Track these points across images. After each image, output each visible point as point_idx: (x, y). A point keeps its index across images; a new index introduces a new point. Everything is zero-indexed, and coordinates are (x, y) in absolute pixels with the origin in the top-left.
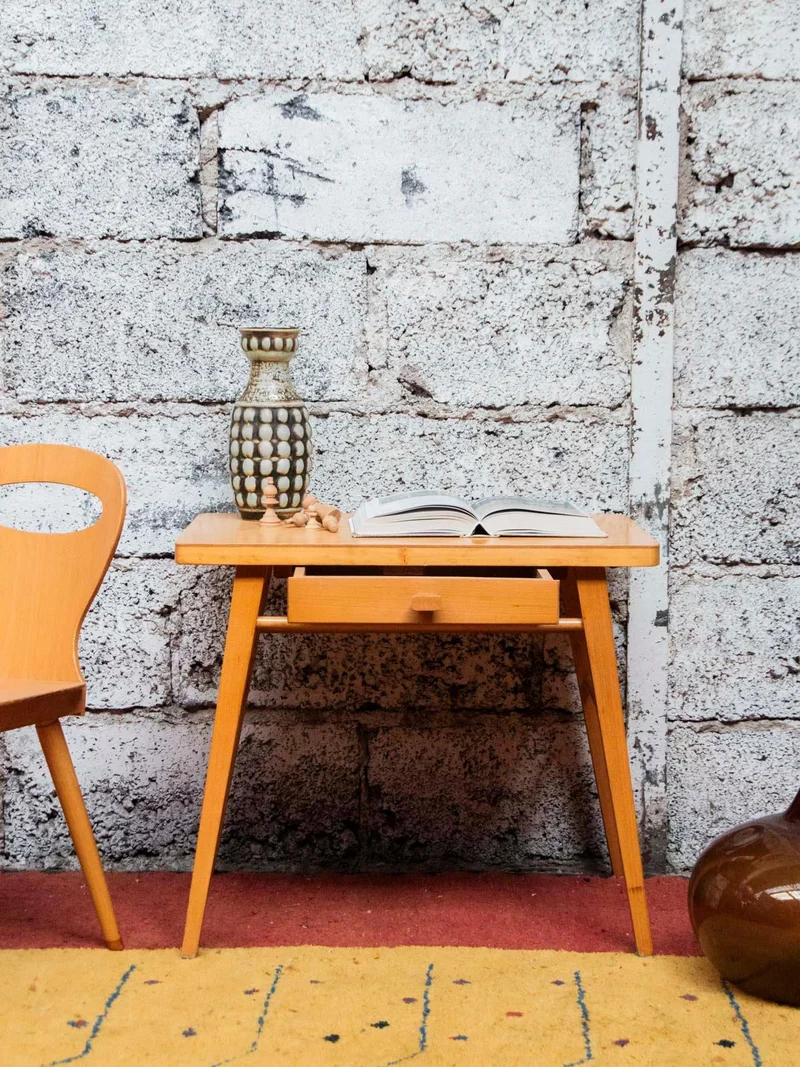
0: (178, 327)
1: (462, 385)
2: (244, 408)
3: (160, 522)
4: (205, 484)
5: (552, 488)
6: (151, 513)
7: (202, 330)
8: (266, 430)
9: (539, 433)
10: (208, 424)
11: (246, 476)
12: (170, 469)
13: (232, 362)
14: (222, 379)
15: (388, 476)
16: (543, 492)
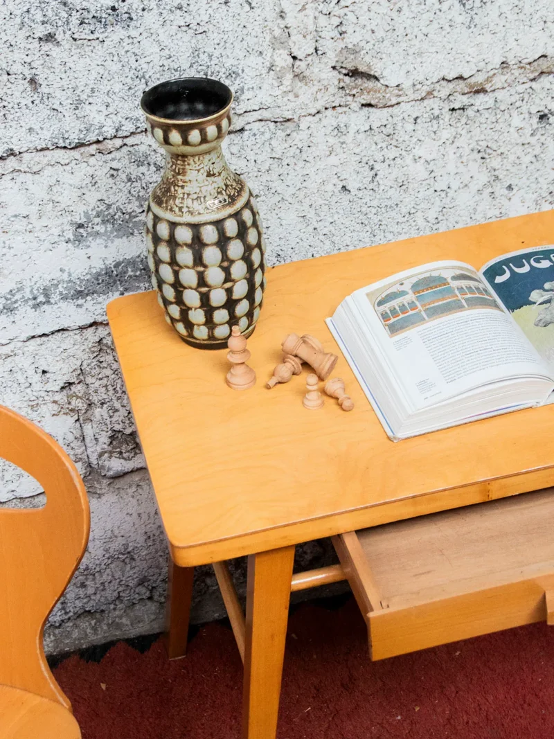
0: (18, 56)
1: (419, 60)
2: (173, 225)
3: (41, 299)
4: (93, 244)
5: (534, 160)
6: (28, 290)
7: (53, 54)
8: (212, 255)
9: (517, 97)
10: (83, 171)
11: (190, 309)
12: (43, 236)
13: (104, 87)
14: (94, 114)
15: (329, 187)
16: (524, 166)
